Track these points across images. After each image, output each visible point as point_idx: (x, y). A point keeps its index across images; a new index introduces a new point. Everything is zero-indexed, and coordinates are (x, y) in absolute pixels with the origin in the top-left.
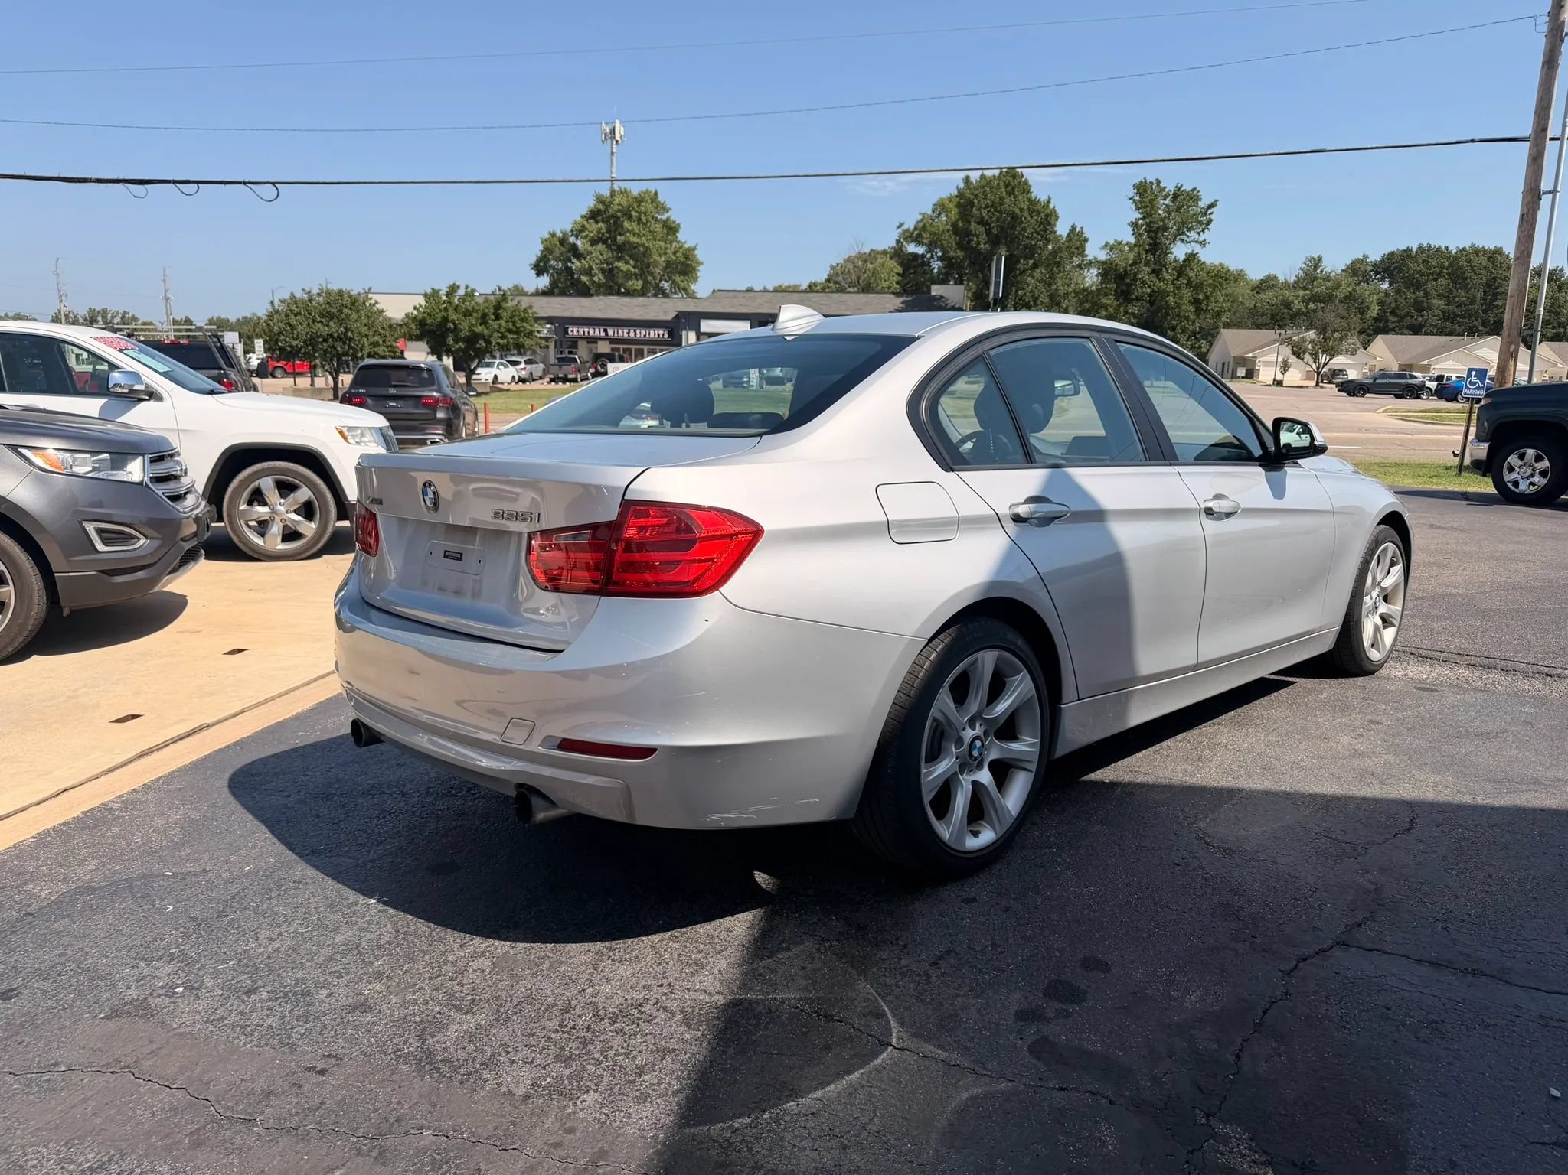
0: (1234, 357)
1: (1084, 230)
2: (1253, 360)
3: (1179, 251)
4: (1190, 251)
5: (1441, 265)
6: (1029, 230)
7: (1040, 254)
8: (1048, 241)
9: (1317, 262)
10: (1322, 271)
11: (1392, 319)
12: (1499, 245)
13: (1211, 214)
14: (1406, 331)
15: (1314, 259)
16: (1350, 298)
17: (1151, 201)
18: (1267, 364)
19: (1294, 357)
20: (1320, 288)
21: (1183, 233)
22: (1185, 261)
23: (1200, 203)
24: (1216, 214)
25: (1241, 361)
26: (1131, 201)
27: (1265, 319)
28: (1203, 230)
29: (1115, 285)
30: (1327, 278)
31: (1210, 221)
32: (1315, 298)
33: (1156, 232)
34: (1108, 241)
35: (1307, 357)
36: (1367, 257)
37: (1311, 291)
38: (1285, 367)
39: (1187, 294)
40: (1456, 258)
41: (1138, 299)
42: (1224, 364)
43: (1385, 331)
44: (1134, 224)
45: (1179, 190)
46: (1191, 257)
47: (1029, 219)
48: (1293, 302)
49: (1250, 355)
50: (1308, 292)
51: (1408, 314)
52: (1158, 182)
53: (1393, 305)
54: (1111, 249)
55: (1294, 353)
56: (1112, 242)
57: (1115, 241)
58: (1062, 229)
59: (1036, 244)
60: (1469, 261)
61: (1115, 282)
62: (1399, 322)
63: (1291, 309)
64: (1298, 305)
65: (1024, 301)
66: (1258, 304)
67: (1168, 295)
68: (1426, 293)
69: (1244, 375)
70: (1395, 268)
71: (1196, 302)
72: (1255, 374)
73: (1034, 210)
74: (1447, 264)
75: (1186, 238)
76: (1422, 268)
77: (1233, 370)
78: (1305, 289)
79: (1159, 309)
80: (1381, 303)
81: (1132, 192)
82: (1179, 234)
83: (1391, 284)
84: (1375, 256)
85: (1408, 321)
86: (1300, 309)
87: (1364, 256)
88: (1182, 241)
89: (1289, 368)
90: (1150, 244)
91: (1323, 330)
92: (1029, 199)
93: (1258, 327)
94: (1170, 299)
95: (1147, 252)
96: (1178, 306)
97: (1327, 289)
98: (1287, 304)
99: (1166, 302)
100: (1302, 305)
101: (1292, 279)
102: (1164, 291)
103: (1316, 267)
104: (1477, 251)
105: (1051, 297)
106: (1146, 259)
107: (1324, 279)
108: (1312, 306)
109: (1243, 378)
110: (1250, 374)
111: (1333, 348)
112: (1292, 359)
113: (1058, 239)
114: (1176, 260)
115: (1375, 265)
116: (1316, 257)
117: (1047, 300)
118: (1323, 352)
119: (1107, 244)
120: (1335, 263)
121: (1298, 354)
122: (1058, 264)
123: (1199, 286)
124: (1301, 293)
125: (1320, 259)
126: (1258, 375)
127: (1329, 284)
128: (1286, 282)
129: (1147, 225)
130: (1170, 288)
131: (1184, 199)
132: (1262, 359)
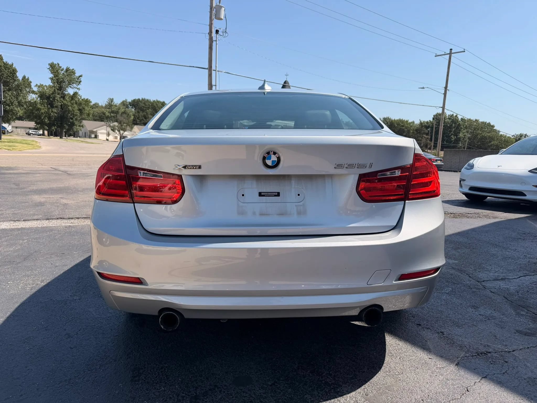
0: (89, 131)
1: (29, 78)
2: (96, 132)
3: (70, 91)
4: (75, 91)
5: (149, 105)
6: (5, 75)
7: (12, 85)
8: (15, 80)
9: (112, 100)
10: (114, 103)
11: (138, 121)
12: (164, 101)
13: (80, 79)
14: (143, 125)
15: (111, 99)
16: (124, 113)
17: (57, 71)
18: (101, 133)
19: (112, 131)
20: (114, 109)
21: (71, 85)
22: (73, 94)
23: (76, 75)
24: (82, 79)
25: (92, 132)
26: (49, 70)
27: (97, 118)
28: (78, 84)
29: (46, 101)
30: (116, 106)
31: (80, 81)
32: (113, 112)
33: (61, 82)
34: (38, 84)
35: (116, 131)
36: (127, 100)
37: (111, 110)
38: (108, 135)
39: (76, 107)
40: (153, 103)
41: (56, 107)
42: (85, 133)
43: (136, 124)
44: (52, 79)
45: (68, 69)
46: (75, 94)
47: (5, 70)
48: (105, 113)
49: (95, 130)
50: (110, 110)
51: (142, 120)
52: (58, 64)
53: (138, 116)
54: (39, 87)
55: (112, 130)
56: (39, 84)
57: (40, 84)
58: (20, 76)
59: (10, 81)
60: (156, 104)
61: (46, 100)
62: (140, 122)
63: (105, 115)
64: (107, 114)
65: (7, 103)
66: (94, 113)
67: (69, 106)
68: (147, 113)
69: (94, 137)
70: (136, 104)
71: (79, 110)
72: (98, 136)
73: (7, 67)
74: (151, 105)
75: (72, 87)
76: (144, 105)
77: (89, 135)
78: (109, 109)
79: (66, 111)
80: (134, 115)
81: (48, 67)
82: (69, 84)
83: (135, 110)
84: (129, 100)
85: (143, 121)
86: (108, 116)
87: (126, 100)
88: (71, 87)
89: (110, 135)
90: (59, 87)
91: (120, 123)
92: (4, 63)
93: (95, 120)
94: (70, 108)
95: (58, 90)
96: (73, 111)
97: (116, 109)
98: (104, 114)
99: (68, 109)
100: (109, 114)
101: (104, 105)
102: (67, 105)
103: (112, 102)
104: (158, 102)
105: (19, 102)
106: (58, 92)
107: (115, 106)
108: (112, 114)
109: (94, 138)
110: (96, 137)
111: (125, 129)
112: (111, 132)
113: (19, 80)
114: (69, 94)
115: (130, 103)
116: (111, 98)
117: (17, 104)
118: (121, 130)
119: (37, 85)
120: (118, 101)
121: (113, 130)
122: (21, 91)
123: (80, 104)
124: (108, 110)
125: (113, 99)
126: (98, 137)
127: (117, 108)
128: (102, 106)
129: (57, 79)
130: (69, 104)
131: (70, 72)
132: (99, 132)
